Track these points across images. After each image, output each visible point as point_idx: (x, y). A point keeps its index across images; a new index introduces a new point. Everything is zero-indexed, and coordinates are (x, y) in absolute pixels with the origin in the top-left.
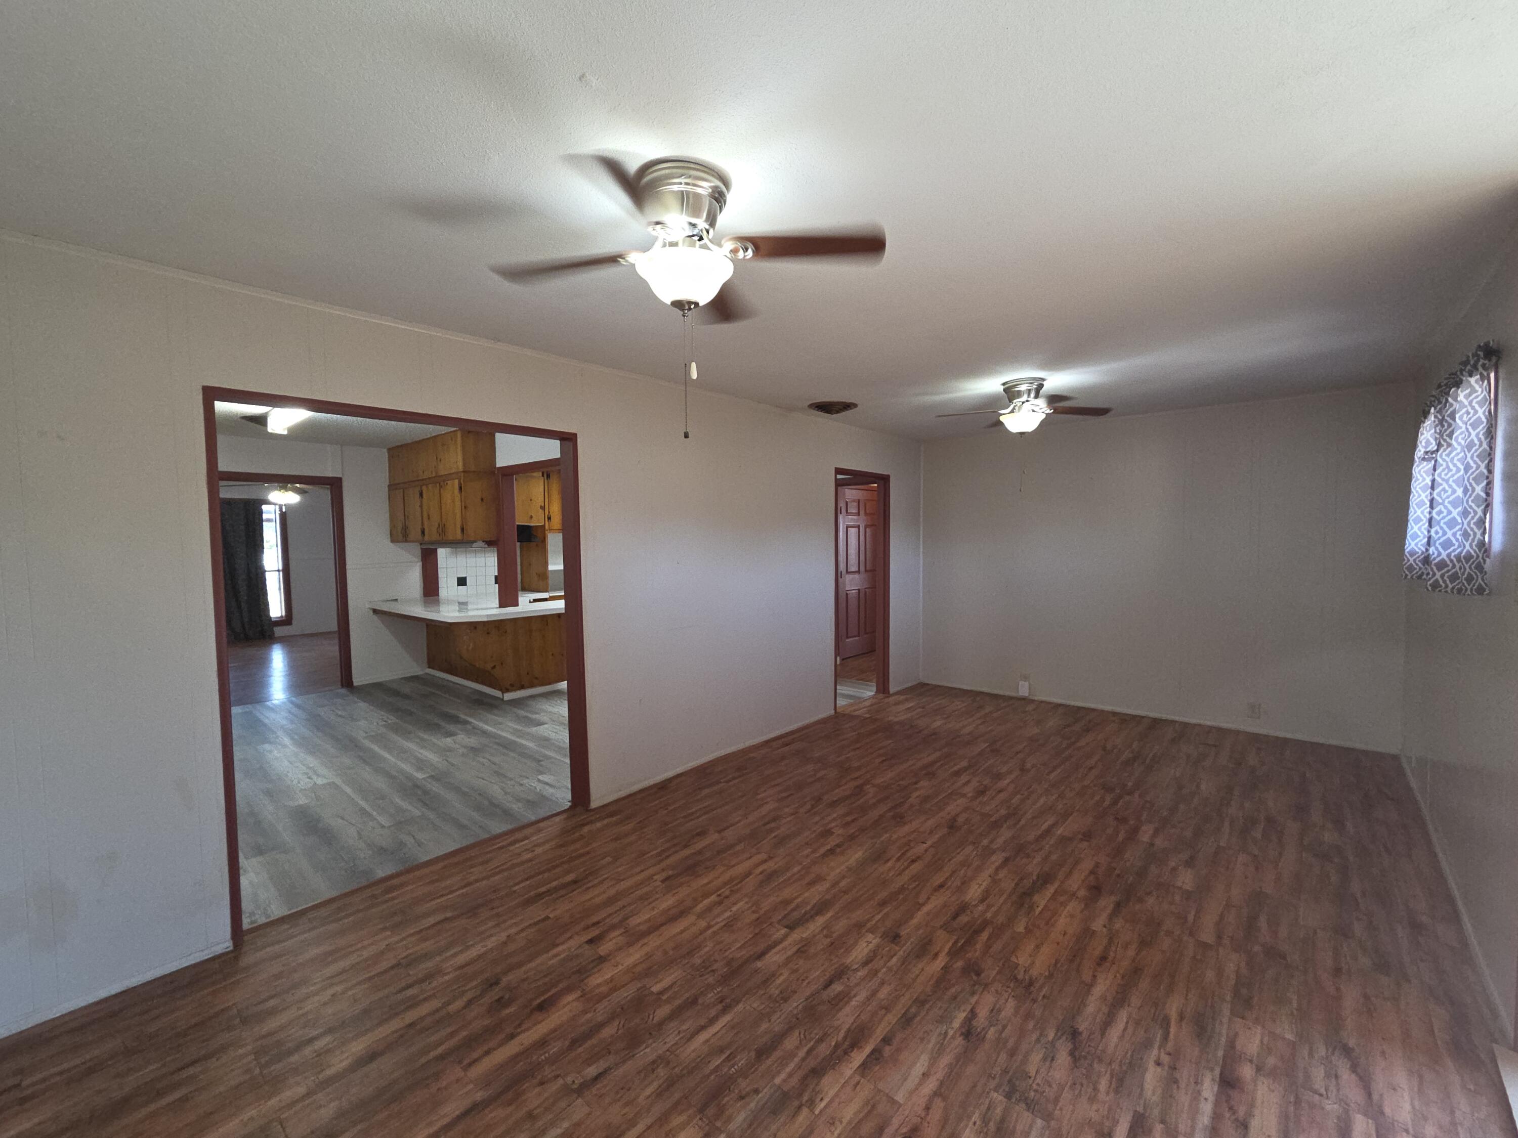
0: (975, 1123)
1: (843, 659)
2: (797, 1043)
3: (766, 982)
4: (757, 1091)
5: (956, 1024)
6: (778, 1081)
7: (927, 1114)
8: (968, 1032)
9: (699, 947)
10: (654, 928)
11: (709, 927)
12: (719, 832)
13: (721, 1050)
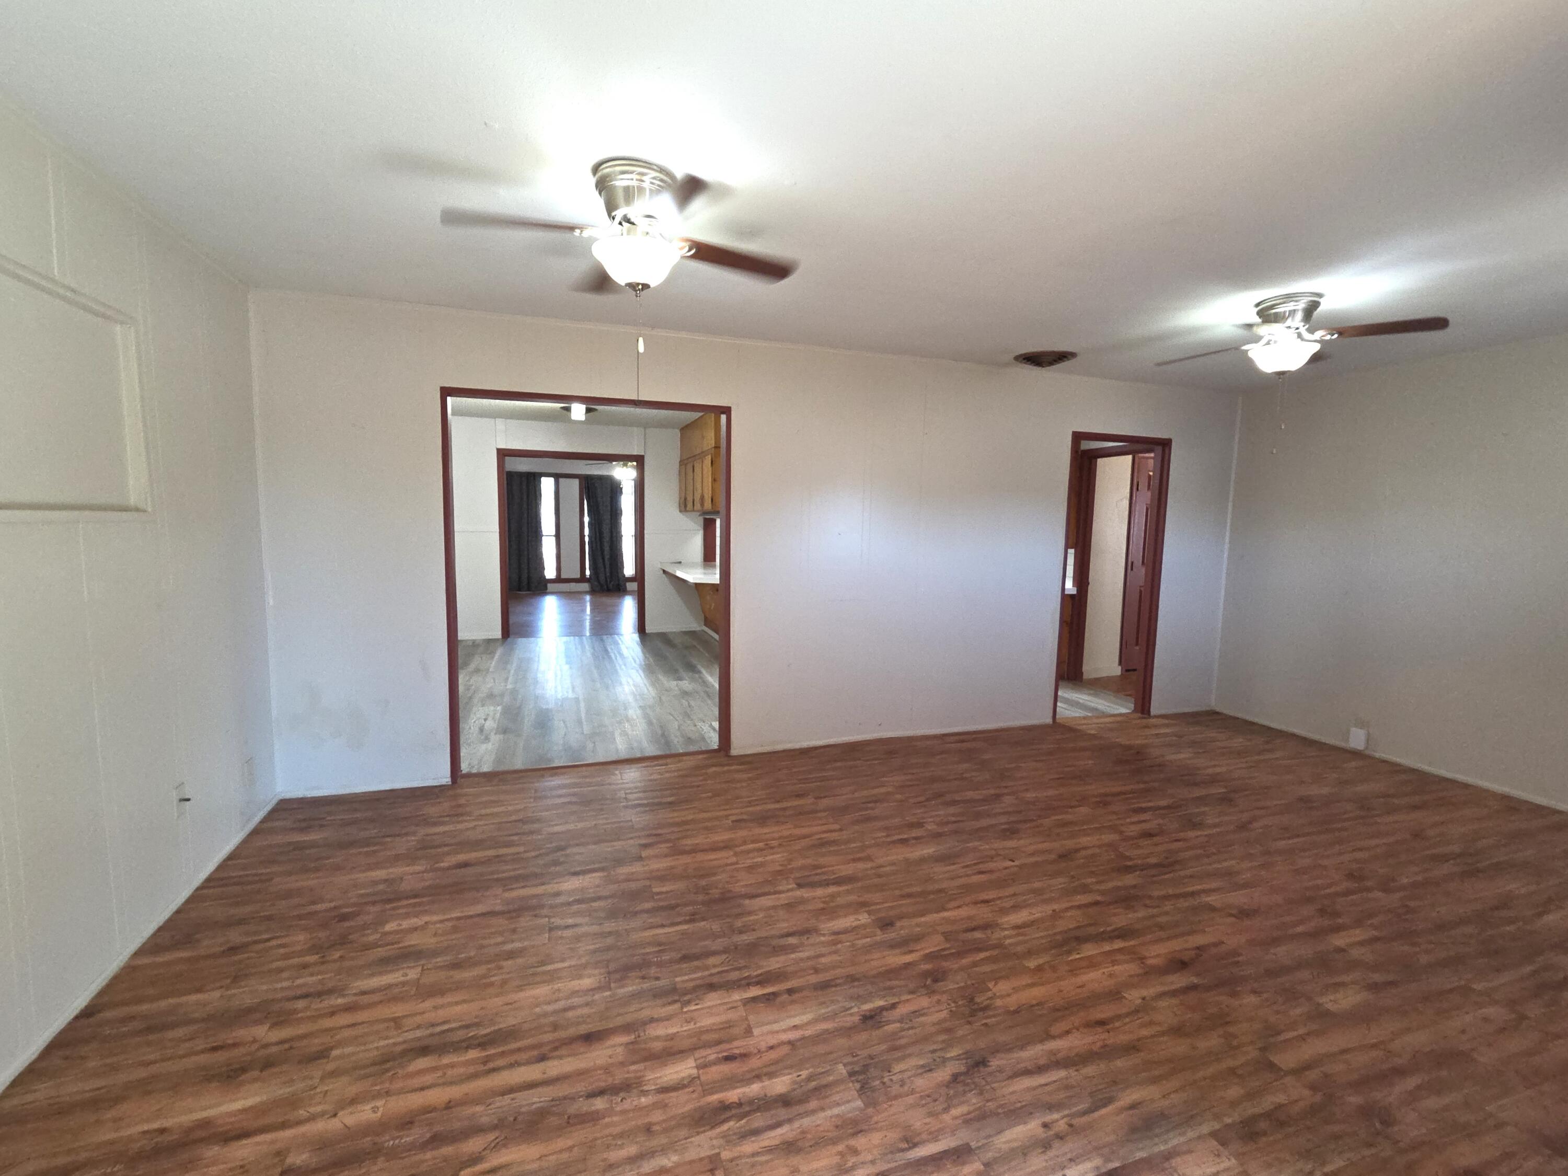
0: (799, 1076)
1: (1127, 671)
2: (719, 962)
3: (739, 915)
4: (657, 979)
5: (867, 1007)
6: (678, 979)
7: (767, 1051)
8: (871, 1019)
9: (715, 874)
10: (694, 851)
11: (737, 863)
12: (816, 798)
13: (660, 944)
